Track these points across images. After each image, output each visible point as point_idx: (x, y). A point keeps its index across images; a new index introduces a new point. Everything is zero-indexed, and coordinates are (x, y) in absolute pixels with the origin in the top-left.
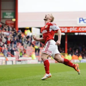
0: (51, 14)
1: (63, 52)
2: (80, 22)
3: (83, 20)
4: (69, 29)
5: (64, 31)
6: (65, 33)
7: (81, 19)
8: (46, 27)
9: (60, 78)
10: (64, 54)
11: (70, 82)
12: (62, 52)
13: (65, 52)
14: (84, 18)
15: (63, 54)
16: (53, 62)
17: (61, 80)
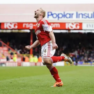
0: (41, 9)
1: (28, 52)
2: (48, 17)
3: (52, 15)
4: (34, 25)
5: (29, 27)
6: (30, 30)
7: (50, 14)
8: (38, 27)
9: (23, 85)
10: (29, 55)
11: (35, 90)
12: (26, 52)
13: (29, 53)
14: (53, 13)
15: (27, 55)
16: (15, 65)
17: (25, 86)
